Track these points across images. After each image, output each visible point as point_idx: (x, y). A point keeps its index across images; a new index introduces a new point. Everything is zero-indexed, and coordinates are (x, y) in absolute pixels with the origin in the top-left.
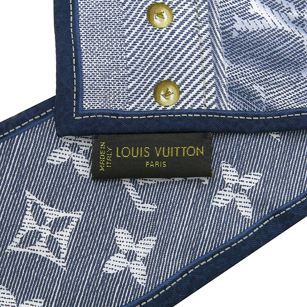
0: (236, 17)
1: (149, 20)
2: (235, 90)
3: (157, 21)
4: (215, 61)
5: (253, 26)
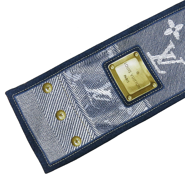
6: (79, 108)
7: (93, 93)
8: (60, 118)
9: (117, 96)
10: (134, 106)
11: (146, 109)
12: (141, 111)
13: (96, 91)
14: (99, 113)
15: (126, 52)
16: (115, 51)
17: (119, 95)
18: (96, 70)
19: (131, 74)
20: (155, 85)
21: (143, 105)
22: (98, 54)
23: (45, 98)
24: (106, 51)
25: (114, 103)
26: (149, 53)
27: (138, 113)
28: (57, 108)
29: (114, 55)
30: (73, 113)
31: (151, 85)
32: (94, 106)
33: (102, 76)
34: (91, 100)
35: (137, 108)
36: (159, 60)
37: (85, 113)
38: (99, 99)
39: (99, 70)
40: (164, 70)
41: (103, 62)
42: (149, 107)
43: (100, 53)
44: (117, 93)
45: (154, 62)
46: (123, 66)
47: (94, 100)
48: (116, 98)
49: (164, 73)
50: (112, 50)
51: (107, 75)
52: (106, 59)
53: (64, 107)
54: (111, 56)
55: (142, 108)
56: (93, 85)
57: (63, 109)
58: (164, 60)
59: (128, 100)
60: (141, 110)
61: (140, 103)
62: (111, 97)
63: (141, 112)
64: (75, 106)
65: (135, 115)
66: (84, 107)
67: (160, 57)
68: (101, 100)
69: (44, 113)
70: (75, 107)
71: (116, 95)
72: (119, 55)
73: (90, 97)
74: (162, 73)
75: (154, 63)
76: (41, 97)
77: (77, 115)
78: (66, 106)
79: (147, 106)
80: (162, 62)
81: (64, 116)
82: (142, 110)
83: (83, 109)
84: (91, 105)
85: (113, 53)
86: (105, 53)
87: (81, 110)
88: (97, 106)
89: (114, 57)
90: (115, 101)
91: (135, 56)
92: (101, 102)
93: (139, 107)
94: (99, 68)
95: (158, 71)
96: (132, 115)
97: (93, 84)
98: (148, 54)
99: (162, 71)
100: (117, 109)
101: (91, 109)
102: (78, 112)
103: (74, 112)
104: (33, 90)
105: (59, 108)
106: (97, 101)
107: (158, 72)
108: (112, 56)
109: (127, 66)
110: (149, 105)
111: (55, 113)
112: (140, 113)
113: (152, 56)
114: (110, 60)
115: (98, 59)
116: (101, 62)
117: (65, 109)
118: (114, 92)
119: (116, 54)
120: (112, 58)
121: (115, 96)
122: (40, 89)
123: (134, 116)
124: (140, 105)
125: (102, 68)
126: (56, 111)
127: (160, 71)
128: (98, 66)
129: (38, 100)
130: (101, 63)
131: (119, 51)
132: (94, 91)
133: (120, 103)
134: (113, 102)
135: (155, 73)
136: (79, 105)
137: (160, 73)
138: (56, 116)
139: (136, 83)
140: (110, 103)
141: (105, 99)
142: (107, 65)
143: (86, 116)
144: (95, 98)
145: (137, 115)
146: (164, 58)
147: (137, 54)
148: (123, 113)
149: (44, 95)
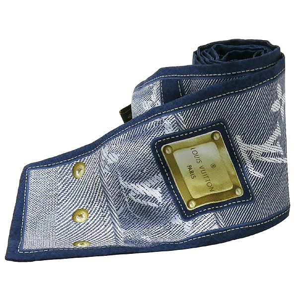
6: (110, 210)
7: (130, 190)
8: (77, 219)
9: (172, 200)
10: (196, 218)
11: (216, 227)
12: (208, 229)
13: (135, 187)
14: (138, 224)
15: (197, 130)
16: (176, 125)
17: (174, 198)
18: (139, 151)
19: (200, 165)
20: (239, 193)
21: (213, 220)
22: (150, 123)
23: (70, 185)
24: (162, 120)
25: (165, 212)
26: (240, 137)
27: (201, 230)
28: (80, 205)
29: (174, 131)
30: (99, 218)
31: (233, 191)
32: (132, 212)
33: (149, 163)
34: (127, 200)
35: (201, 223)
36: (256, 153)
37: (117, 221)
38: (139, 201)
39: (145, 151)
40: (261, 172)
41: (153, 138)
42: (220, 226)
43: (152, 122)
44: (172, 194)
45: (247, 155)
46: (188, 151)
47: (131, 202)
48: (170, 203)
49: (259, 177)
50: (172, 121)
51: (158, 162)
52: (160, 134)
53: (90, 205)
54: (169, 131)
55: (209, 224)
56: (132, 176)
57: (88, 208)
58: (264, 155)
59: (189, 207)
60: (207, 226)
61: (207, 214)
62: (160, 200)
63: (206, 230)
64: (105, 206)
65: (195, 233)
66: (117, 210)
67: (258, 149)
68: (142, 203)
69: (59, 207)
70: (105, 208)
71: (170, 198)
72: (184, 133)
73: (125, 195)
74: (257, 176)
75: (245, 156)
76: (65, 182)
77: (104, 221)
78: (93, 205)
79: (218, 224)
80: (261, 157)
81: (84, 219)
82: (209, 227)
83: (115, 213)
84: (127, 209)
85: (173, 126)
86: (159, 124)
87: (111, 215)
88: (137, 212)
89: (174, 134)
90: (167, 209)
91: (213, 139)
92: (143, 207)
93: (204, 220)
94: (146, 147)
95: (251, 170)
96: (191, 232)
97: (132, 174)
98: (238, 139)
99: (257, 172)
100: (168, 224)
101: (126, 215)
102: (107, 216)
103: (101, 215)
104: (59, 169)
105: (83, 205)
106: (136, 204)
107: (250, 172)
108: (171, 132)
109: (195, 153)
110: (222, 223)
111: (74, 211)
112: (204, 231)
113: (243, 144)
114: (166, 138)
115: (148, 133)
116: (151, 137)
117: (91, 209)
118: (167, 192)
119: (178, 130)
120: (169, 136)
121: (168, 200)
122: (69, 170)
123: (193, 234)
124: (207, 218)
125: (150, 149)
126: (77, 208)
127: (254, 172)
128: (145, 144)
129: (59, 184)
130: (150, 140)
131: (185, 126)
132: (132, 186)
133: (175, 213)
134: (162, 210)
135: (243, 172)
136: (111, 205)
137: (254, 174)
138: (73, 215)
139: (208, 182)
140: (157, 212)
141: (150, 204)
142: (160, 145)
143: (117, 226)
144: (133, 198)
145: (199, 233)
146: (265, 152)
147: (218, 136)
148: (177, 230)
149: (71, 180)
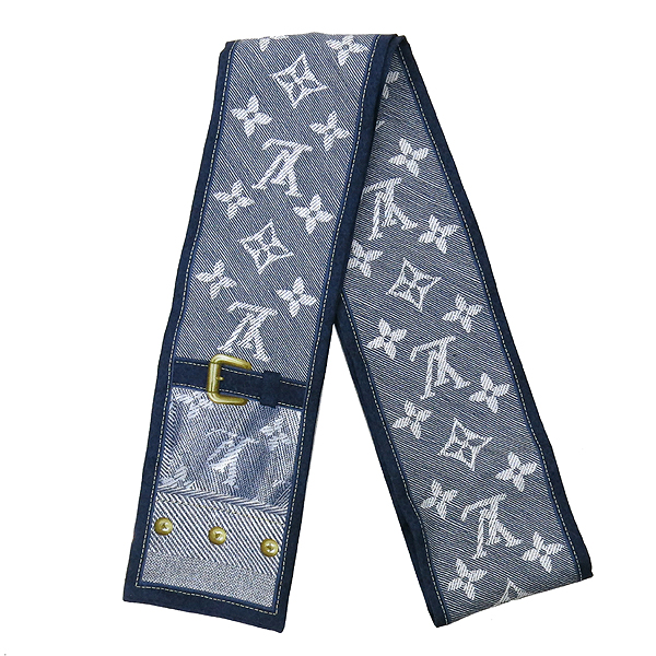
0: (225, 483)
1: (219, 544)
2: (274, 500)
3: (221, 539)
4: (255, 508)
5: (233, 473)
